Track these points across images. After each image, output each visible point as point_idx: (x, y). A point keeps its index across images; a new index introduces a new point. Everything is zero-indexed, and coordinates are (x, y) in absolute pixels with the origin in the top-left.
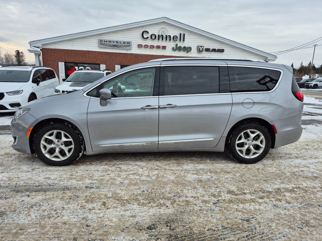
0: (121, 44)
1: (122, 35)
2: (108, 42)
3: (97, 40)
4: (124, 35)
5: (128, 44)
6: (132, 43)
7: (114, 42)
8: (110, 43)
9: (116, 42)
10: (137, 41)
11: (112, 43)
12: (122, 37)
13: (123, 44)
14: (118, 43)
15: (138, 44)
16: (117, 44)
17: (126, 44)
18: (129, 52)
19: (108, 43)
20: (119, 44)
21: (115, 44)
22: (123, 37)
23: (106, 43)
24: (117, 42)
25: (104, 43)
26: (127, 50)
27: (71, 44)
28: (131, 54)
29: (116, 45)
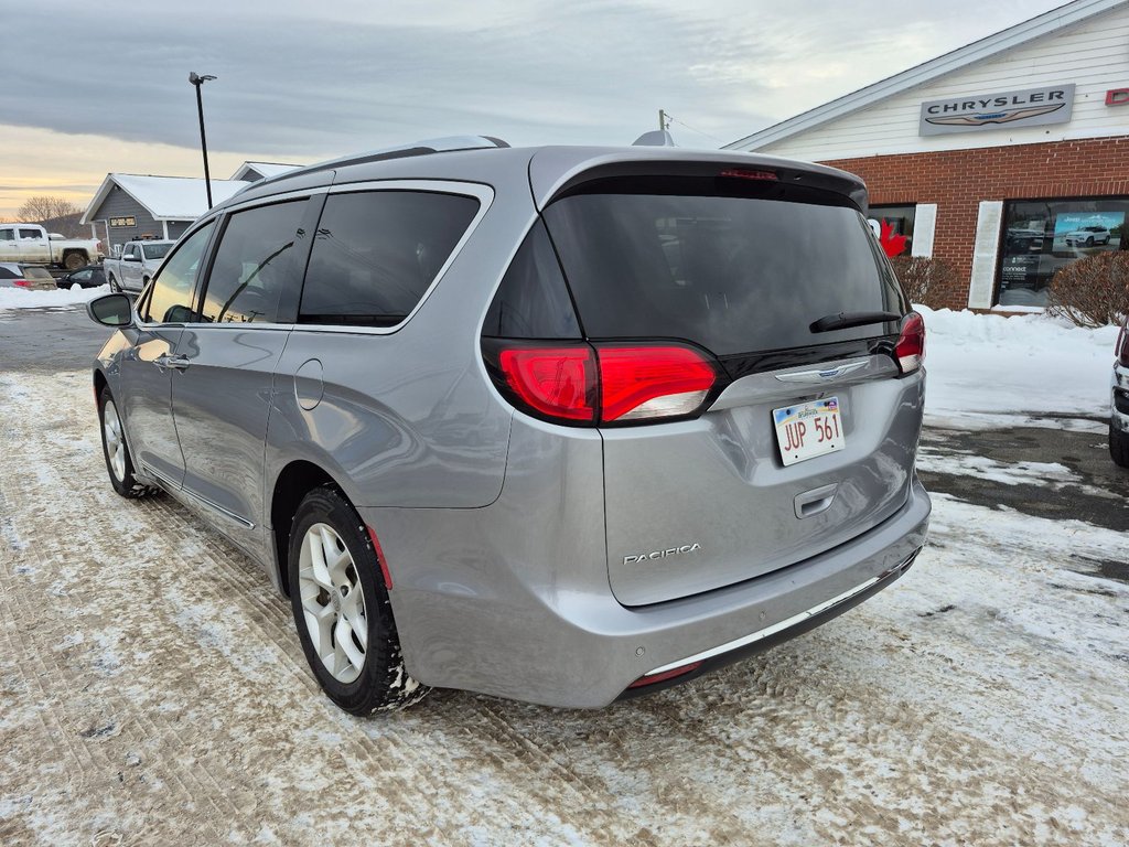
0: (1016, 106)
1: (1031, 62)
2: (960, 107)
3: (919, 109)
4: (1038, 61)
5: (1055, 101)
6: (1079, 91)
7: (984, 105)
8: (968, 110)
9: (997, 101)
10: (1105, 78)
11: (978, 109)
12: (1030, 71)
13: (1029, 104)
14: (1005, 103)
15: (1109, 92)
16: (999, 110)
17: (1046, 101)
18: (1057, 136)
19: (960, 111)
20: (1010, 105)
21: (991, 109)
22: (1037, 70)
23: (951, 112)
24: (1001, 101)
25: (942, 113)
26: (1048, 127)
27: (824, 141)
28: (1065, 144)
29: (994, 114)
